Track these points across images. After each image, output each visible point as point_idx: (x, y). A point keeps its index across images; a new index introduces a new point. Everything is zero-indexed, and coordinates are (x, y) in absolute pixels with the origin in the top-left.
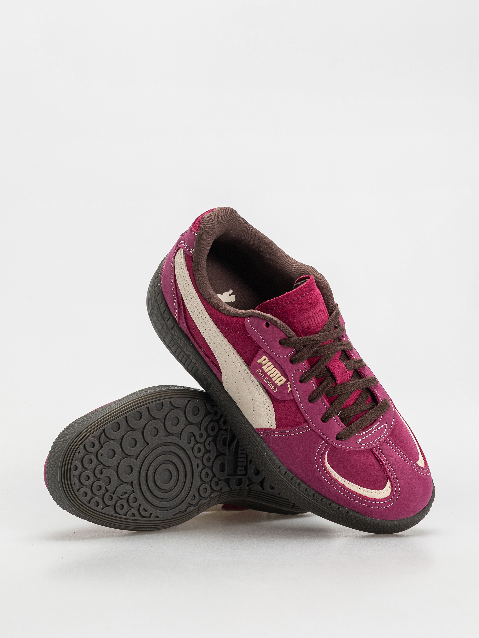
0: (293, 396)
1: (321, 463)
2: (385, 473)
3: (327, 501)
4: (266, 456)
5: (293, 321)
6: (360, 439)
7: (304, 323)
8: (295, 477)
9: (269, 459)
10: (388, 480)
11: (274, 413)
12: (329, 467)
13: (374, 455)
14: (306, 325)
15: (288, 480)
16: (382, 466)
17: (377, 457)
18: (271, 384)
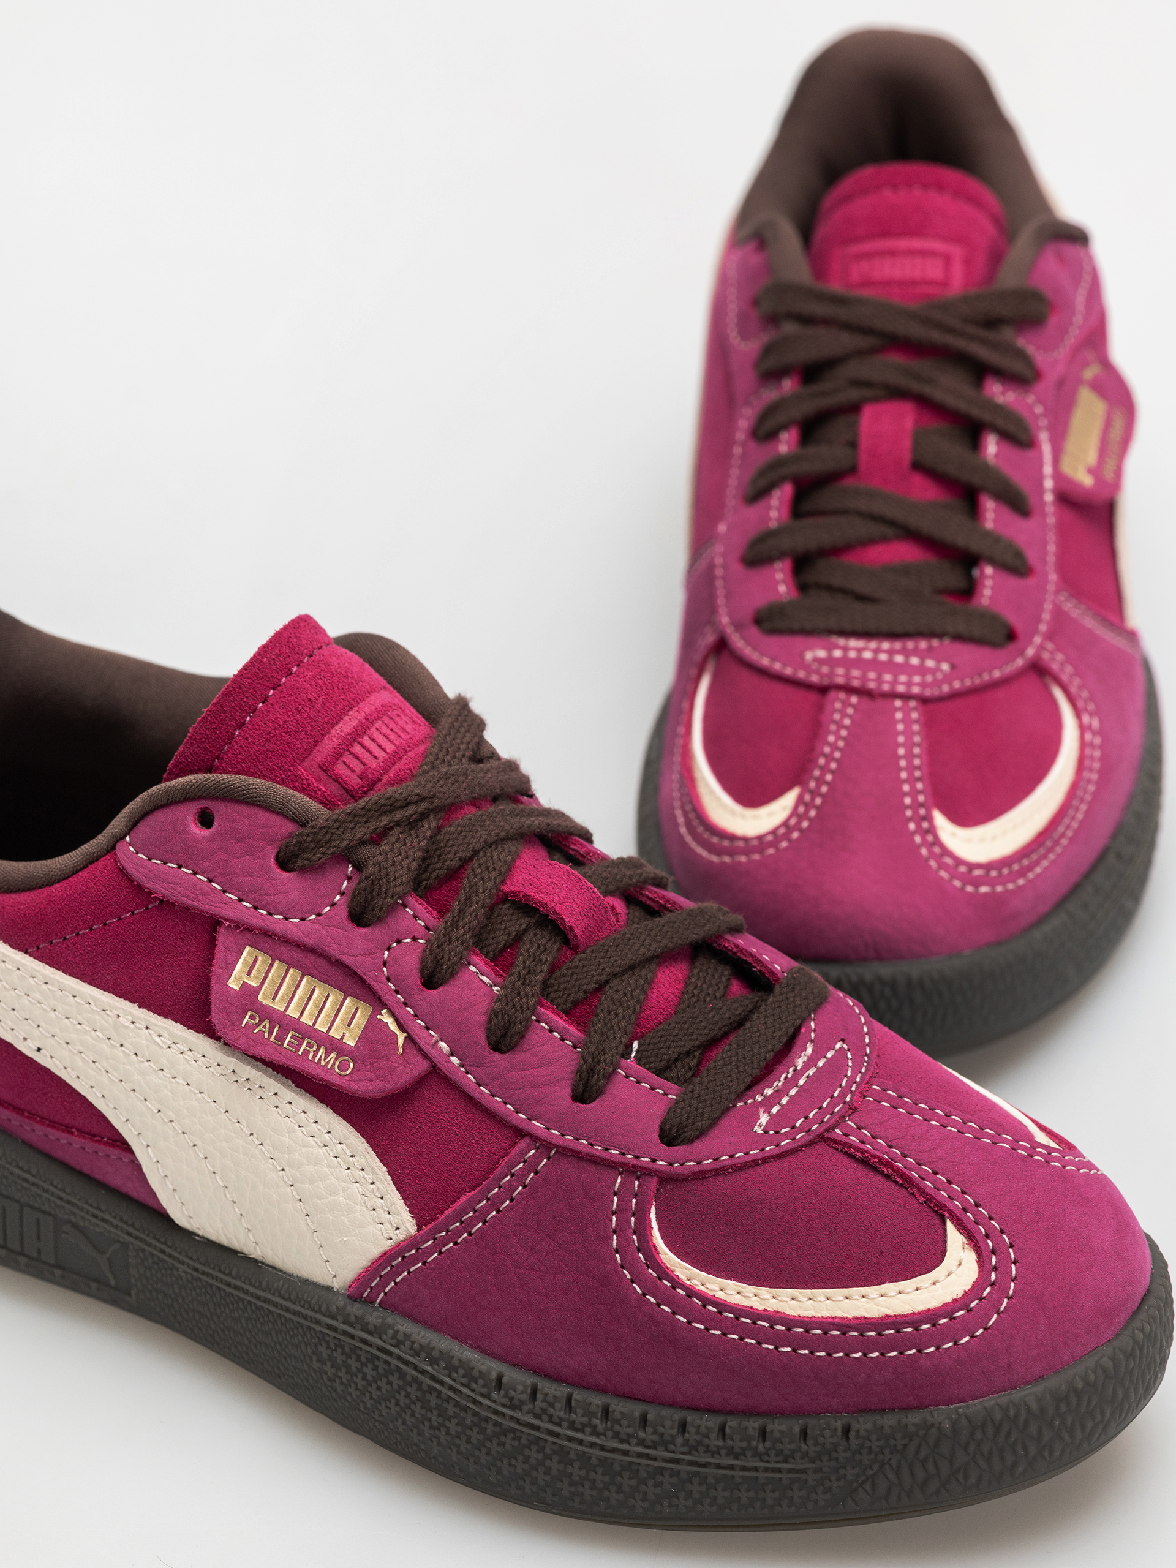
0: (426, 1056)
1: (648, 1267)
2: (922, 1199)
3: (745, 1423)
4: (429, 1369)
5: (296, 776)
6: (761, 1114)
7: (340, 769)
8: (576, 1392)
9: (446, 1372)
10: (944, 1224)
11: (385, 1169)
12: (689, 1269)
13: (846, 1153)
14: (353, 771)
15: (557, 1420)
16: (896, 1182)
17: (859, 1155)
18: (318, 1049)
